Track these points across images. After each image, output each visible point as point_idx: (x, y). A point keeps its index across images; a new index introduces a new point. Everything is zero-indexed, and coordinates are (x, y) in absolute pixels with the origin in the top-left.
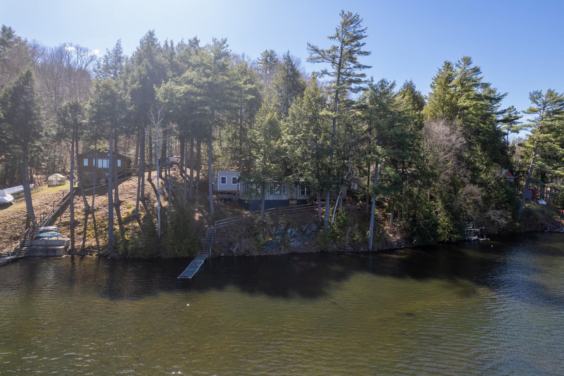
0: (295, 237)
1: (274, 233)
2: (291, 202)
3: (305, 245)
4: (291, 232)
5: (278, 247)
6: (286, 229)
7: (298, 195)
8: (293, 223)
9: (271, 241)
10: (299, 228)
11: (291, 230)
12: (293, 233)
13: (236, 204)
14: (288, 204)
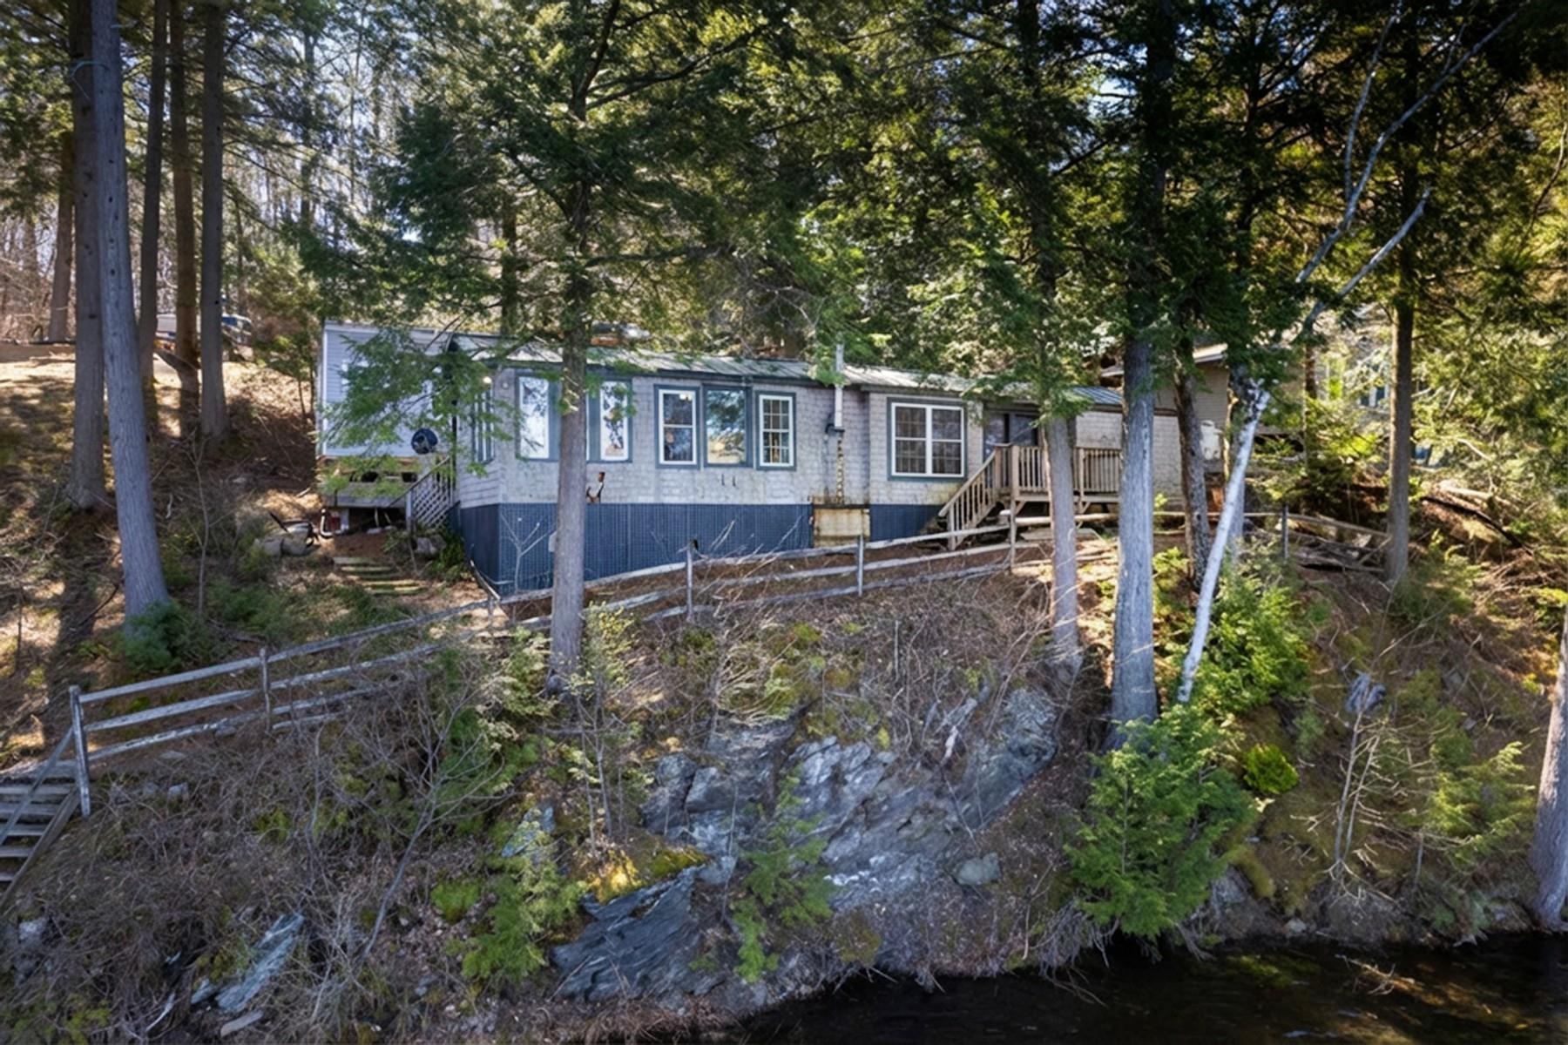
0: (870, 824)
1: (665, 795)
2: (828, 523)
3: (967, 890)
4: (837, 778)
5: (714, 933)
6: (784, 755)
7: (879, 472)
8: (855, 688)
9: (629, 894)
10: (902, 733)
11: (834, 758)
12: (857, 784)
13: (425, 545)
14: (809, 535)
